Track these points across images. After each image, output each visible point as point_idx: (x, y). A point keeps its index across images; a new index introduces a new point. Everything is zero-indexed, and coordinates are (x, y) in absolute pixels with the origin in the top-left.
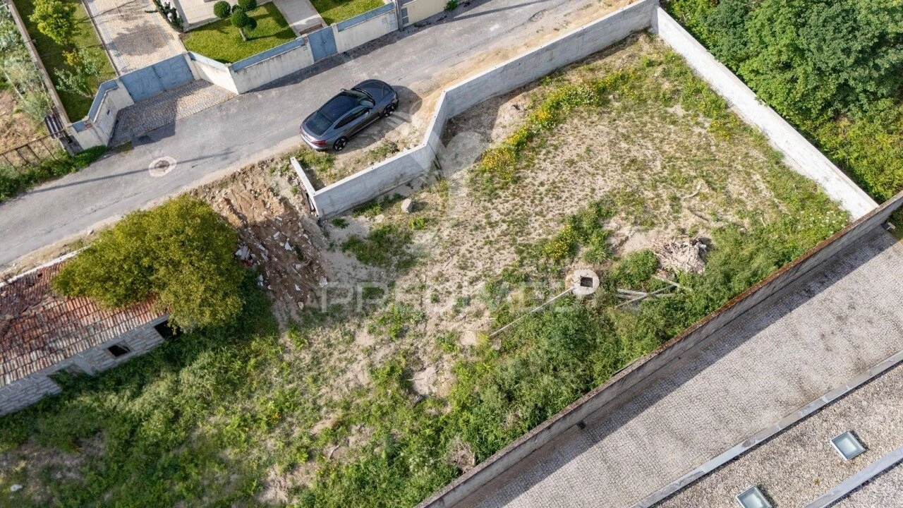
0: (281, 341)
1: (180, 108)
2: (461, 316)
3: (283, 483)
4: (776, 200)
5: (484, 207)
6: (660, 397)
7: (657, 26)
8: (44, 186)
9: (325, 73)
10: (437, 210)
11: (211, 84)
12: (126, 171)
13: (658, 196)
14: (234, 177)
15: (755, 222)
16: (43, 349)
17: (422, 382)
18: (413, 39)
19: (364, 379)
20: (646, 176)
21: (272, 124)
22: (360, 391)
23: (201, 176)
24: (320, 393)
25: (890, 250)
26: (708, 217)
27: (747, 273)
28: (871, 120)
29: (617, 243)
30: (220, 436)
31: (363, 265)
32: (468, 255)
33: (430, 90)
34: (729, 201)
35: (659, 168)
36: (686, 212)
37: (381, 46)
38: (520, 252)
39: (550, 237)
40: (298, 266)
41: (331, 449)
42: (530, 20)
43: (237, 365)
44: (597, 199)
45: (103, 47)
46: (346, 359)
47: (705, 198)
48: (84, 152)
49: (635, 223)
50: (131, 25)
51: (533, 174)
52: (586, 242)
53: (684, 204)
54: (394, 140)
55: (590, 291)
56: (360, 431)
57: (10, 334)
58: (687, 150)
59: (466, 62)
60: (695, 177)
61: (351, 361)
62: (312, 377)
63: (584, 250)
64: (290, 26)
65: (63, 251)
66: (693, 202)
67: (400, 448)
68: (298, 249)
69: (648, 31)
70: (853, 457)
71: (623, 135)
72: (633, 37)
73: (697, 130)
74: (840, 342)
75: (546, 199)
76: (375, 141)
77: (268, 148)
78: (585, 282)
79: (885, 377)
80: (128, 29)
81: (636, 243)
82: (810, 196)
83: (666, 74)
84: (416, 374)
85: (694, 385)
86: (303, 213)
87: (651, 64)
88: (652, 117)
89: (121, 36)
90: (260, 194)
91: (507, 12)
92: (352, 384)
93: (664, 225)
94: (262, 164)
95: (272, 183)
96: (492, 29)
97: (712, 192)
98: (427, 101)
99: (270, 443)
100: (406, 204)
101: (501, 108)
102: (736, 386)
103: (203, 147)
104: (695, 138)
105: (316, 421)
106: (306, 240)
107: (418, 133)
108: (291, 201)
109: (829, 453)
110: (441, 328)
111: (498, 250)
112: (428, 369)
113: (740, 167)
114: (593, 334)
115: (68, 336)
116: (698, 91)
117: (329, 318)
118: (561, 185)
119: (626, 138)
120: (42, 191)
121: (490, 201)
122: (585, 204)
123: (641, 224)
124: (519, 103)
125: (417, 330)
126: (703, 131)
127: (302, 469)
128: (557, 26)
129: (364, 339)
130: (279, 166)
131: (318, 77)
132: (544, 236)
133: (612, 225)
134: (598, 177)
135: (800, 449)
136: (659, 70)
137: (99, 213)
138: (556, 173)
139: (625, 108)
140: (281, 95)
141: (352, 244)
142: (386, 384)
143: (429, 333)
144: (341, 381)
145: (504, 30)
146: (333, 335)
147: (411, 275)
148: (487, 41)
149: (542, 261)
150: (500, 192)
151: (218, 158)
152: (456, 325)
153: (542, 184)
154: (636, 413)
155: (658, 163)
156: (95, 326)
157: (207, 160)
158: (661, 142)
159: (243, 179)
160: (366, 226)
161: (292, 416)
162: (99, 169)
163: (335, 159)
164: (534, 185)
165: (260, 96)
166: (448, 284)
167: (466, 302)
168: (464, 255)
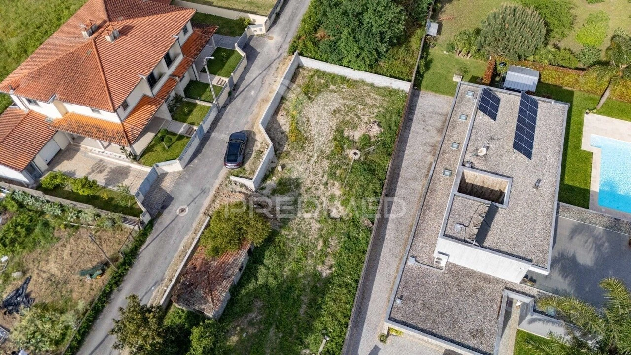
0: (283, 234)
1: (165, 188)
2: (329, 188)
3: (325, 268)
4: (383, 98)
5: (304, 153)
6: (399, 173)
7: (302, 63)
8: (143, 247)
9: (207, 143)
11: (167, 173)
12: (170, 222)
13: (351, 117)
14: (215, 196)
15: (383, 108)
16: (225, 278)
18: (228, 113)
19: (318, 226)
20: (342, 113)
21: (208, 171)
22: (321, 229)
23: (202, 204)
24: (310, 239)
25: (420, 95)
26: (369, 114)
27: (394, 123)
28: (389, 59)
29: (352, 138)
30: (293, 272)
33: (253, 127)
34: (372, 106)
35: (343, 109)
36: (363, 117)
37: (218, 122)
38: (328, 159)
39: (332, 149)
41: (329, 250)
42: (262, 83)
43: (278, 248)
44: (335, 129)
45: (104, 188)
46: (307, 225)
47: (364, 109)
48: (147, 226)
49: (352, 129)
50: (106, 172)
51: (309, 133)
52: (344, 143)
53: (360, 115)
54: (258, 149)
55: (359, 155)
56: (332, 239)
57: (211, 282)
59: (255, 110)
60: (356, 105)
61: (309, 224)
62: (303, 236)
63: (345, 146)
64: (179, 134)
65: (181, 259)
66: (362, 113)
67: (349, 234)
69: (300, 66)
70: (458, 148)
71: (324, 105)
72: (297, 71)
73: (344, 90)
74: (429, 127)
75: (320, 138)
76: (251, 154)
77: (216, 180)
78: (355, 154)
79: (449, 125)
80: (106, 175)
81: (357, 135)
82: (391, 92)
83: (319, 77)
85: (404, 164)
86: (249, 193)
87: (312, 77)
88: (327, 94)
89: (107, 179)
91: (251, 85)
92: (316, 230)
93: (360, 125)
94: (221, 185)
95: (230, 190)
96: (252, 94)
97: (364, 106)
98: (255, 130)
99: (310, 262)
100: (279, 168)
101: (278, 119)
102: (415, 157)
103: (191, 195)
104: (346, 93)
105: (317, 246)
107: (264, 142)
108: (242, 191)
109: (453, 151)
110: (326, 196)
111: (321, 163)
113: (365, 94)
114: (372, 166)
115: (229, 269)
116: (333, 78)
118: (320, 131)
119: (326, 105)
120: (144, 249)
121: (304, 150)
122: (332, 132)
123: (354, 128)
124: (282, 114)
126: (346, 90)
127: (326, 261)
128: (274, 80)
130: (227, 182)
131: (206, 146)
132: (330, 150)
133: (346, 134)
134: (329, 122)
135: (446, 155)
136: (316, 77)
137: (178, 240)
138: (316, 129)
139: (317, 96)
140: (199, 160)
141: (274, 192)
142: (326, 222)
144: (312, 231)
145: (257, 92)
146: (296, 221)
147: (303, 188)
148: (255, 99)
149: (337, 157)
150: (304, 145)
151: (202, 194)
152: (330, 192)
153: (315, 135)
154: (397, 182)
155: (342, 107)
156: (235, 260)
157: (198, 198)
158: (337, 100)
159: (219, 195)
160: (272, 183)
161: (308, 251)
162: (158, 227)
163: (245, 167)
164: (312, 137)
165: (192, 165)
166: (316, 183)
167: (326, 184)
168: (313, 171)
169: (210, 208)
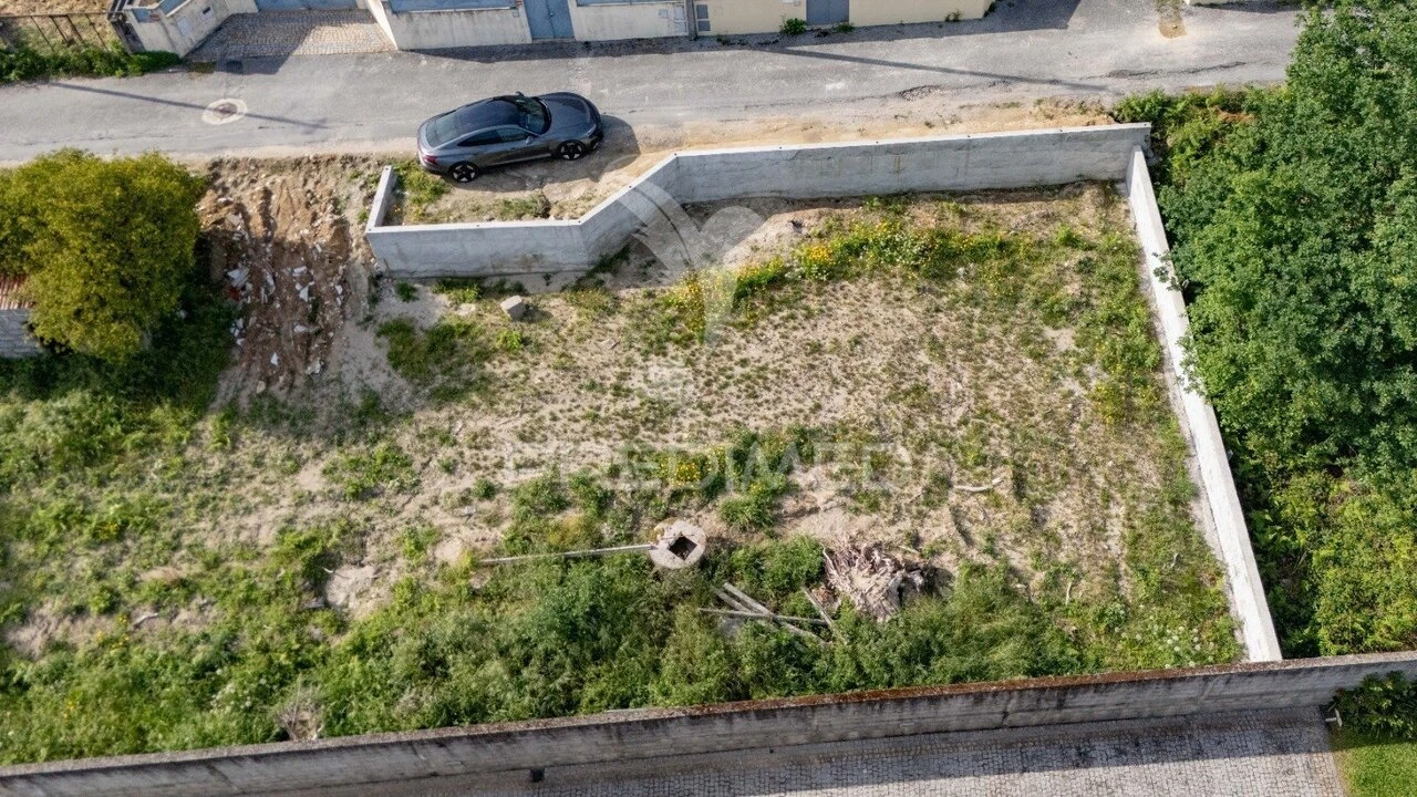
0: (199, 425)
1: (309, 40)
2: (466, 510)
3: (52, 627)
4: (1123, 566)
5: (629, 359)
7: (1131, 182)
10: (556, 332)
11: (371, 22)
12: (180, 100)
13: (917, 464)
14: (298, 163)
15: (1054, 583)
17: (345, 584)
18: (697, 59)
19: (266, 536)
20: (921, 424)
22: (250, 551)
23: (259, 145)
24: (195, 526)
26: (976, 537)
27: (967, 664)
29: (792, 510)
30: (25, 518)
31: (389, 368)
32: (547, 422)
35: (954, 421)
36: (945, 511)
37: (645, 52)
38: (629, 453)
39: (692, 451)
40: (300, 329)
41: (144, 614)
42: (902, 94)
43: (114, 430)
44: (814, 424)
46: (264, 495)
47: (995, 503)
48: (145, 53)
49: (847, 493)
51: (743, 341)
53: (953, 498)
54: (552, 199)
55: (675, 563)
56: (201, 609)
58: (1026, 409)
59: (751, 123)
60: (1005, 462)
61: (268, 501)
62: (203, 497)
63: (731, 497)
66: (971, 501)
68: (317, 304)
69: (1111, 189)
71: (934, 339)
72: (1079, 186)
73: (1070, 384)
75: (733, 389)
76: (524, 188)
78: (681, 545)
81: (824, 524)
83: (1086, 268)
84: (345, 566)
86: (358, 254)
87: (1071, 241)
88: (1005, 332)
90: (317, 202)
91: (875, 67)
92: (244, 536)
93: (890, 516)
94: (349, 159)
95: (343, 194)
96: (829, 87)
97: (1012, 499)
98: (644, 159)
99: (81, 563)
100: (509, 302)
101: (773, 218)
103: (294, 106)
104: (1055, 397)
105: (159, 563)
106: (336, 295)
108: (353, 230)
110: (426, 515)
111: (597, 434)
112: (367, 568)
113: (1100, 480)
117: (286, 424)
118: (772, 377)
119: (936, 346)
120: (66, 88)
121: (646, 354)
122: (787, 423)
123: (856, 498)
124: (806, 222)
125: (392, 501)
126: (1079, 391)
127: (90, 622)
128: (930, 119)
129: (311, 479)
130: (370, 171)
132: (684, 446)
134: (842, 390)
138: (779, 356)
139: (971, 299)
140: (455, 70)
141: (399, 330)
142: (288, 557)
143: (404, 515)
144: (234, 523)
145: (848, 95)
146: (273, 451)
147: (444, 414)
150: (671, 347)
151: (302, 128)
152: (450, 520)
153: (744, 363)
155: (959, 412)
157: (285, 125)
158: (991, 378)
159: (310, 171)
160: (439, 313)
161: (134, 540)
163: (448, 192)
164: (730, 358)
165: (424, 63)
166: (486, 452)
167: (489, 492)
168: (540, 420)
169: (246, 168)
